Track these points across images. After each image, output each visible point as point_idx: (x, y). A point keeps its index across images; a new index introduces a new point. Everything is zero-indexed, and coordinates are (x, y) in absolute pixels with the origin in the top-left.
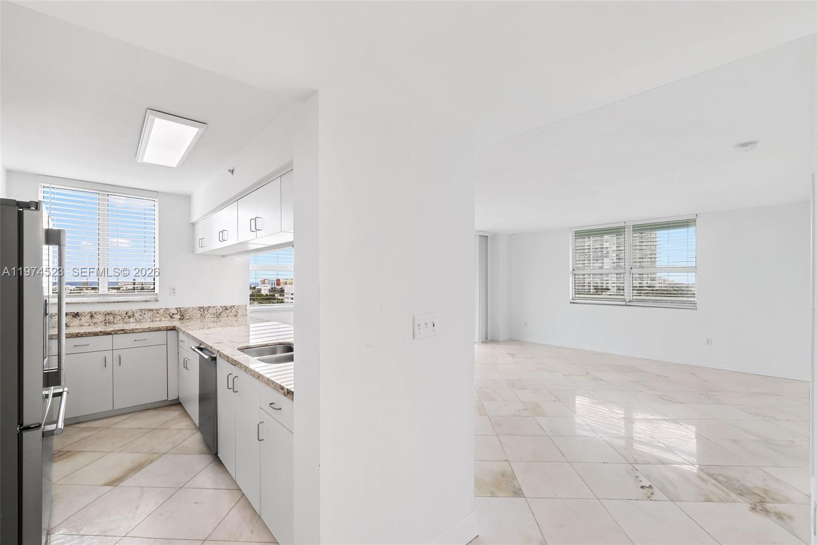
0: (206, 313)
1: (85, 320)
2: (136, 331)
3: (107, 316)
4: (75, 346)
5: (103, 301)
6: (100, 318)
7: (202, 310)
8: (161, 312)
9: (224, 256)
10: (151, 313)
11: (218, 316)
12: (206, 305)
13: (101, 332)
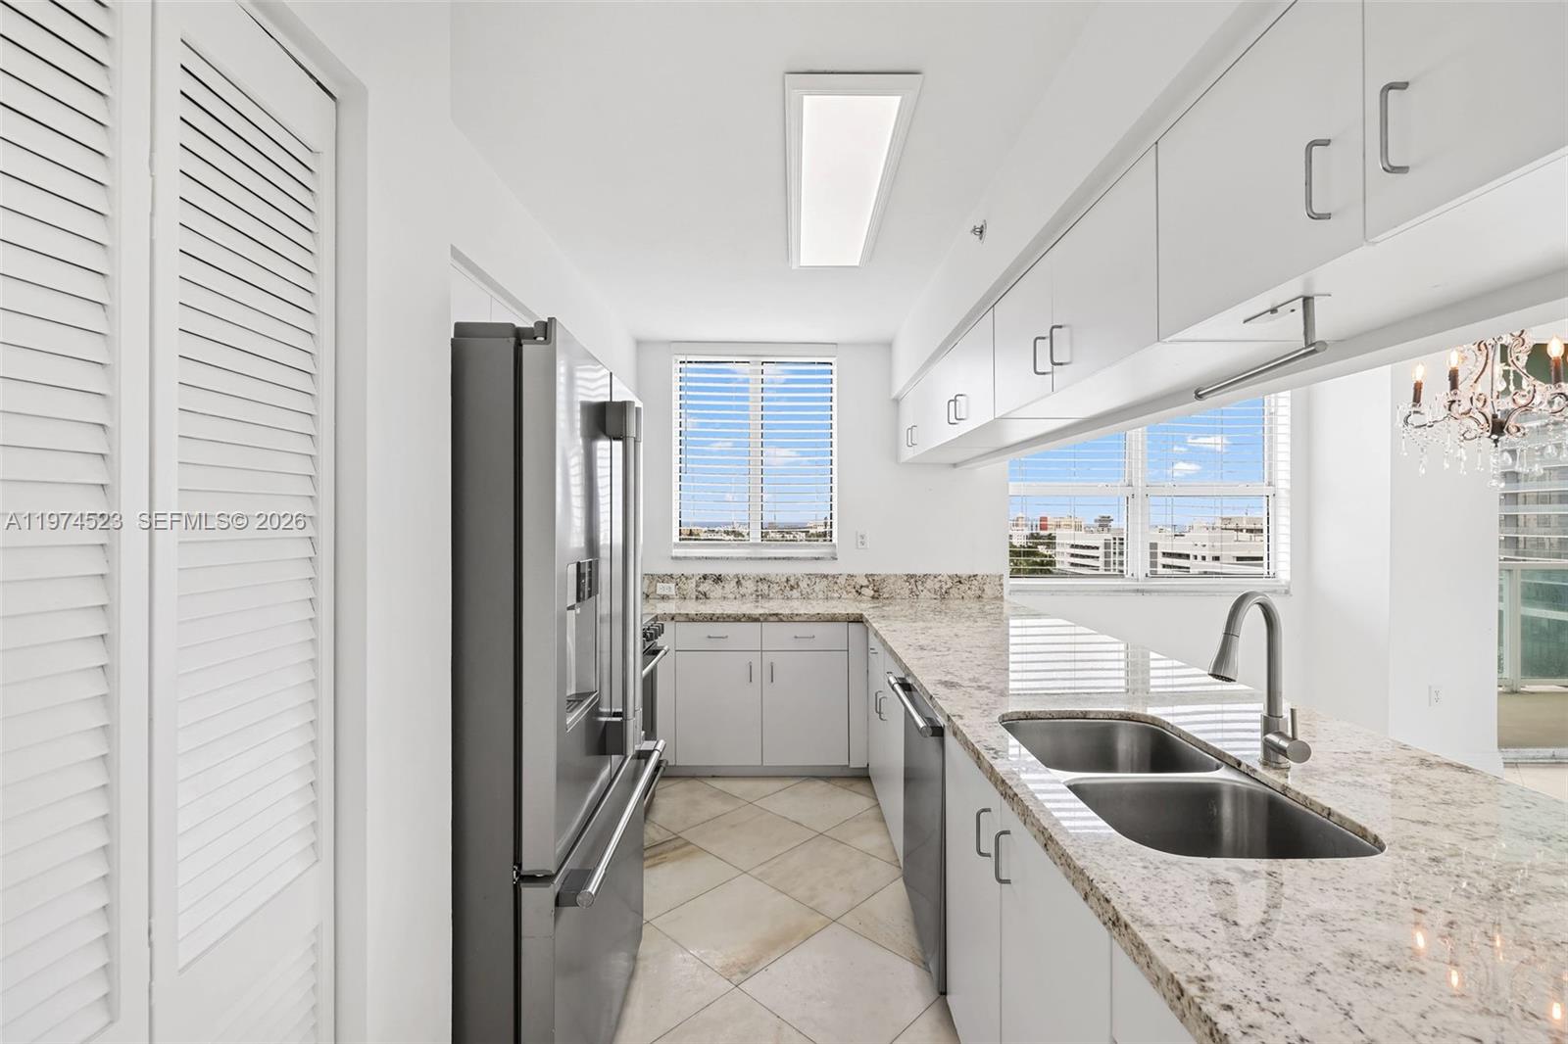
0: (920, 588)
1: (731, 586)
2: (797, 619)
3: (759, 583)
4: (709, 637)
5: (753, 556)
6: (749, 587)
7: (912, 581)
8: (842, 581)
9: (955, 465)
10: (825, 582)
11: (944, 595)
12: (919, 571)
13: (744, 615)
